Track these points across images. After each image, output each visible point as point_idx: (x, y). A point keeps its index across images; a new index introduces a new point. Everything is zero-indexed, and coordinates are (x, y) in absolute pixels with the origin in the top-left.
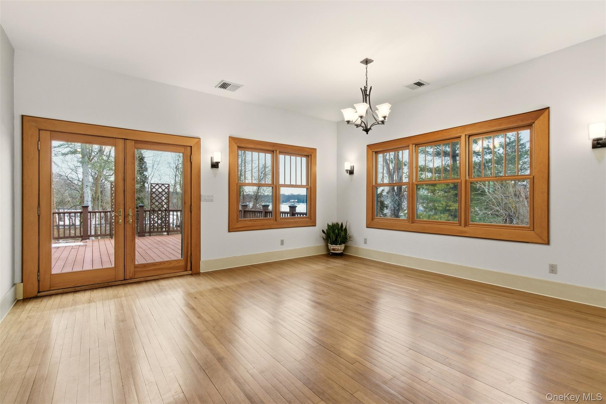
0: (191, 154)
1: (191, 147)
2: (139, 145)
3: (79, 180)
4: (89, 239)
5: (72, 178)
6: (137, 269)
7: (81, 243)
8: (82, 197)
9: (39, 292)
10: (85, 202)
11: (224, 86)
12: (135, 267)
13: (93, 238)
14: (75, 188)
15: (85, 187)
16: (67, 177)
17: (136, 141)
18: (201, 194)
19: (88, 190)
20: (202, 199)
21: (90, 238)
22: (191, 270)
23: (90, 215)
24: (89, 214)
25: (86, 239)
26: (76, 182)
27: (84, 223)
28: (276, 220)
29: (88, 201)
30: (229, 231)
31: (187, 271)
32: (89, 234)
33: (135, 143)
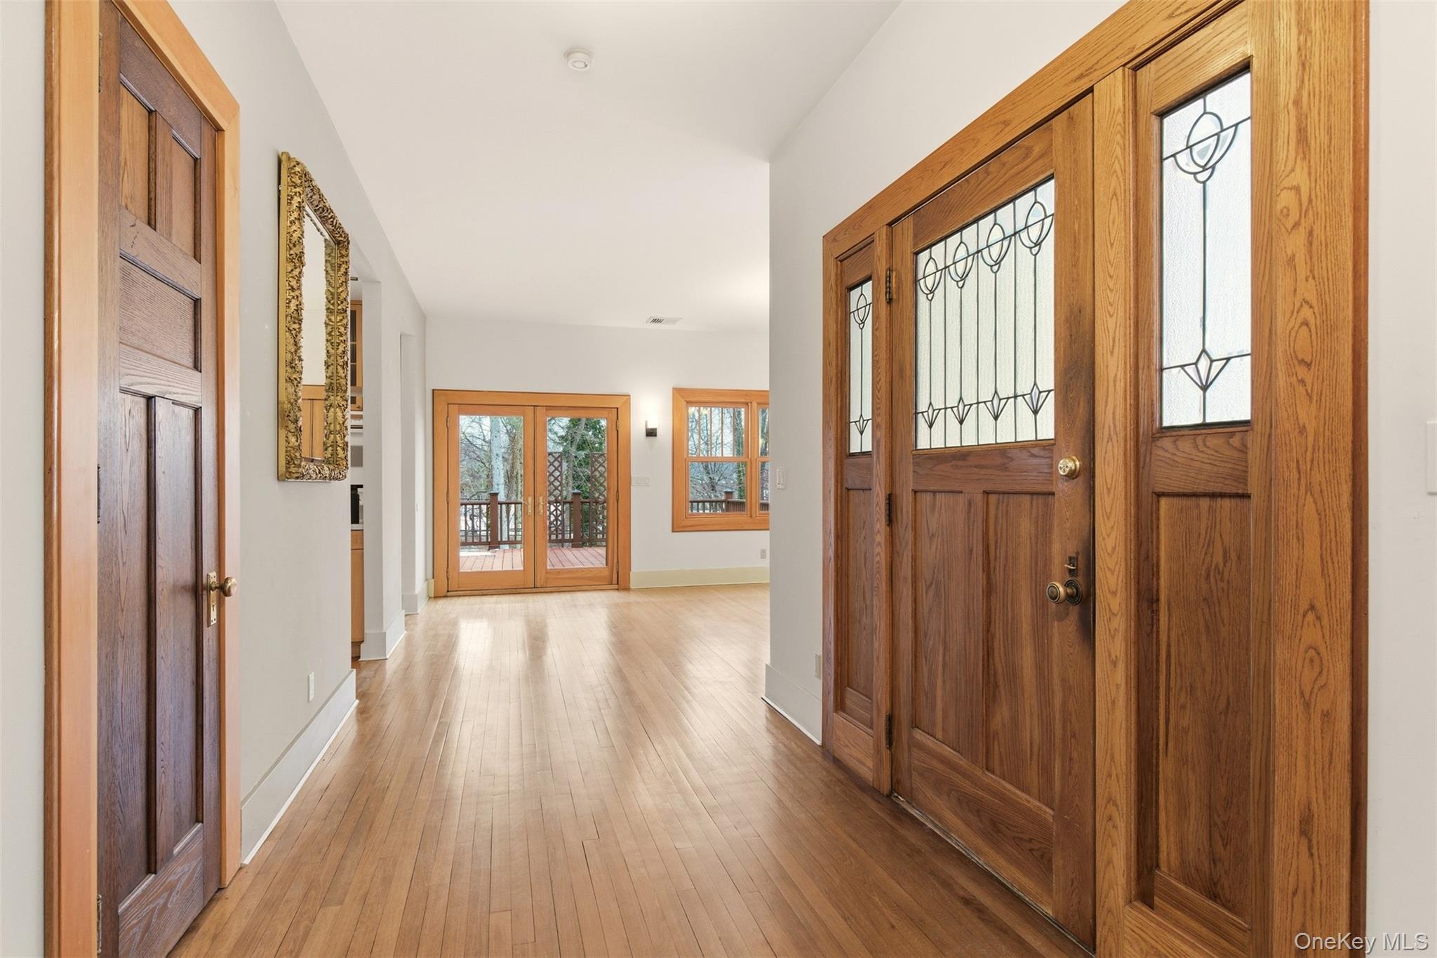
0: (618, 419)
1: (617, 408)
2: (553, 412)
3: (484, 440)
4: (499, 547)
5: (473, 436)
6: (548, 576)
7: (489, 553)
8: (490, 476)
9: (448, 591)
10: (496, 486)
11: (655, 321)
12: (547, 573)
13: (506, 547)
14: (478, 457)
15: (494, 457)
16: (464, 433)
17: (549, 408)
18: (632, 475)
19: (499, 463)
20: (633, 482)
21: (501, 546)
22: (618, 584)
23: (501, 507)
24: (499, 506)
25: (495, 548)
26: (479, 443)
27: (493, 527)
28: (751, 516)
29: (498, 485)
30: (673, 531)
31: (612, 584)
32: (499, 540)
33: (546, 410)
